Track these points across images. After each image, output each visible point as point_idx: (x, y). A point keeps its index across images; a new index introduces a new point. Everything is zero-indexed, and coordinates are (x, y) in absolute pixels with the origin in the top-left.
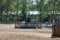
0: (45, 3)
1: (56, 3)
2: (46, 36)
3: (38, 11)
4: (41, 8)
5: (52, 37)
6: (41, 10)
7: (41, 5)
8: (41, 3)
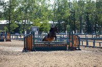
0: (15, 10)
1: (28, 11)
2: (16, 50)
3: (6, 19)
4: (10, 17)
5: (23, 51)
6: (10, 18)
7: (10, 12)
8: (9, 10)
